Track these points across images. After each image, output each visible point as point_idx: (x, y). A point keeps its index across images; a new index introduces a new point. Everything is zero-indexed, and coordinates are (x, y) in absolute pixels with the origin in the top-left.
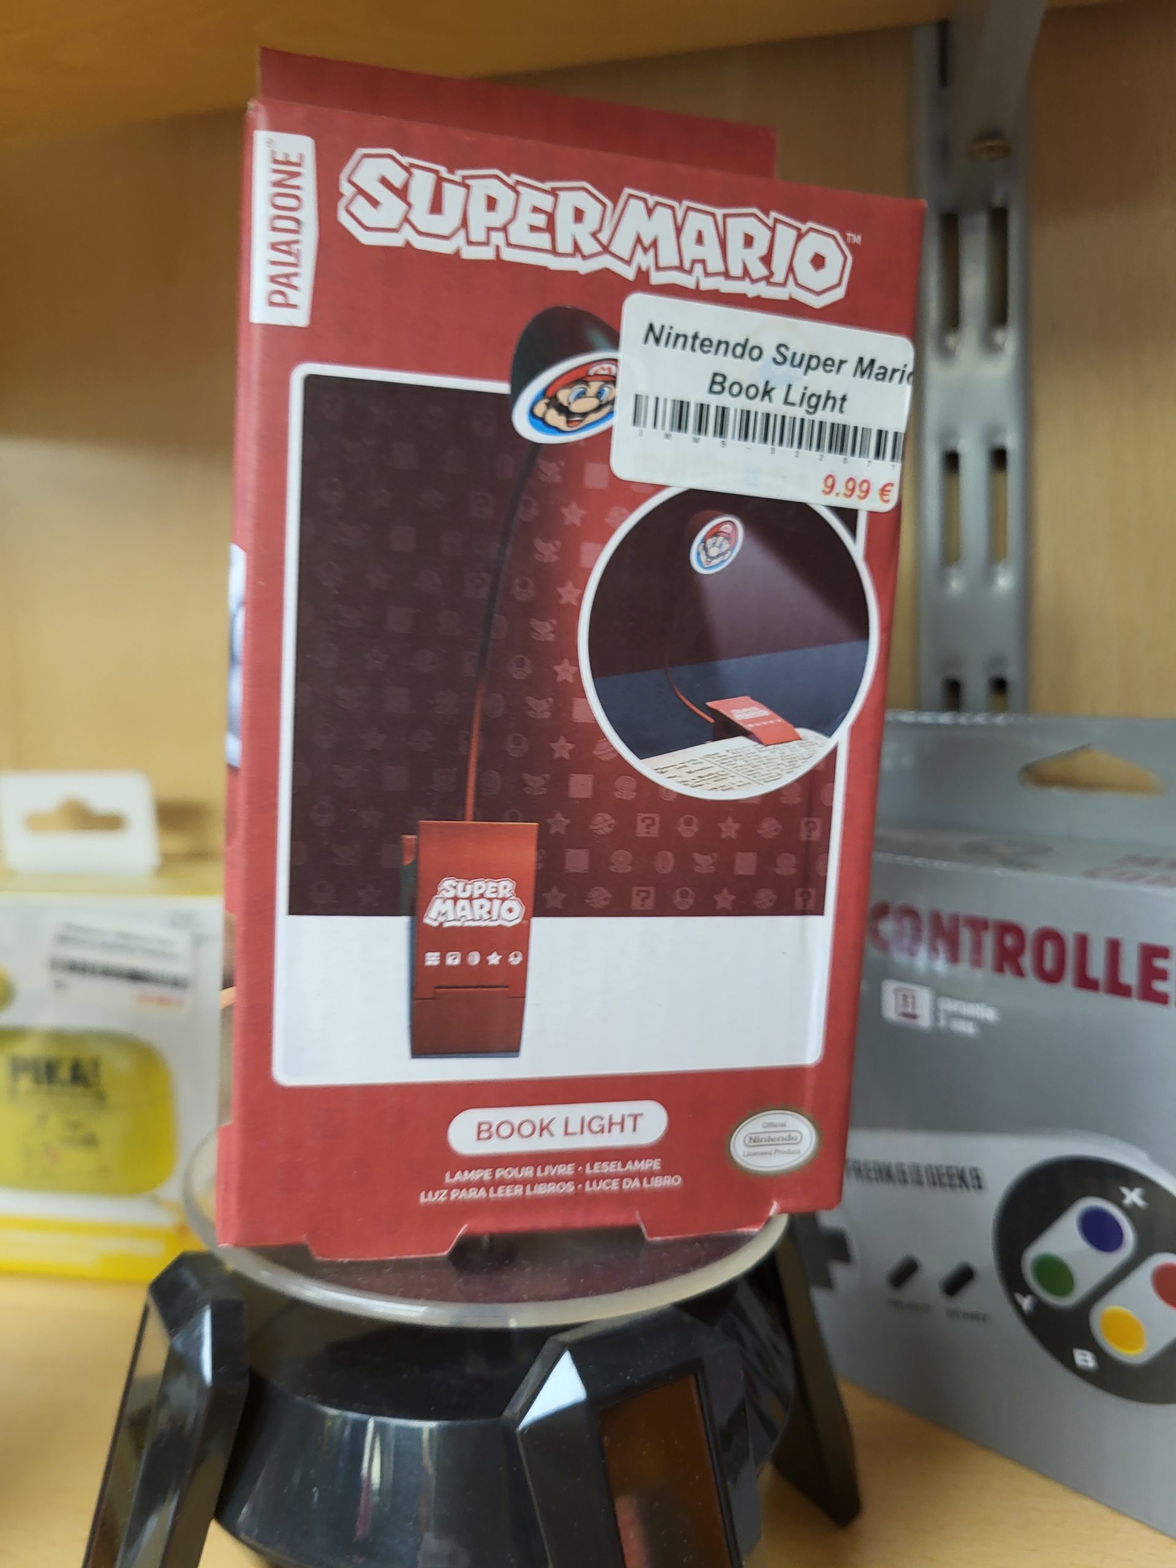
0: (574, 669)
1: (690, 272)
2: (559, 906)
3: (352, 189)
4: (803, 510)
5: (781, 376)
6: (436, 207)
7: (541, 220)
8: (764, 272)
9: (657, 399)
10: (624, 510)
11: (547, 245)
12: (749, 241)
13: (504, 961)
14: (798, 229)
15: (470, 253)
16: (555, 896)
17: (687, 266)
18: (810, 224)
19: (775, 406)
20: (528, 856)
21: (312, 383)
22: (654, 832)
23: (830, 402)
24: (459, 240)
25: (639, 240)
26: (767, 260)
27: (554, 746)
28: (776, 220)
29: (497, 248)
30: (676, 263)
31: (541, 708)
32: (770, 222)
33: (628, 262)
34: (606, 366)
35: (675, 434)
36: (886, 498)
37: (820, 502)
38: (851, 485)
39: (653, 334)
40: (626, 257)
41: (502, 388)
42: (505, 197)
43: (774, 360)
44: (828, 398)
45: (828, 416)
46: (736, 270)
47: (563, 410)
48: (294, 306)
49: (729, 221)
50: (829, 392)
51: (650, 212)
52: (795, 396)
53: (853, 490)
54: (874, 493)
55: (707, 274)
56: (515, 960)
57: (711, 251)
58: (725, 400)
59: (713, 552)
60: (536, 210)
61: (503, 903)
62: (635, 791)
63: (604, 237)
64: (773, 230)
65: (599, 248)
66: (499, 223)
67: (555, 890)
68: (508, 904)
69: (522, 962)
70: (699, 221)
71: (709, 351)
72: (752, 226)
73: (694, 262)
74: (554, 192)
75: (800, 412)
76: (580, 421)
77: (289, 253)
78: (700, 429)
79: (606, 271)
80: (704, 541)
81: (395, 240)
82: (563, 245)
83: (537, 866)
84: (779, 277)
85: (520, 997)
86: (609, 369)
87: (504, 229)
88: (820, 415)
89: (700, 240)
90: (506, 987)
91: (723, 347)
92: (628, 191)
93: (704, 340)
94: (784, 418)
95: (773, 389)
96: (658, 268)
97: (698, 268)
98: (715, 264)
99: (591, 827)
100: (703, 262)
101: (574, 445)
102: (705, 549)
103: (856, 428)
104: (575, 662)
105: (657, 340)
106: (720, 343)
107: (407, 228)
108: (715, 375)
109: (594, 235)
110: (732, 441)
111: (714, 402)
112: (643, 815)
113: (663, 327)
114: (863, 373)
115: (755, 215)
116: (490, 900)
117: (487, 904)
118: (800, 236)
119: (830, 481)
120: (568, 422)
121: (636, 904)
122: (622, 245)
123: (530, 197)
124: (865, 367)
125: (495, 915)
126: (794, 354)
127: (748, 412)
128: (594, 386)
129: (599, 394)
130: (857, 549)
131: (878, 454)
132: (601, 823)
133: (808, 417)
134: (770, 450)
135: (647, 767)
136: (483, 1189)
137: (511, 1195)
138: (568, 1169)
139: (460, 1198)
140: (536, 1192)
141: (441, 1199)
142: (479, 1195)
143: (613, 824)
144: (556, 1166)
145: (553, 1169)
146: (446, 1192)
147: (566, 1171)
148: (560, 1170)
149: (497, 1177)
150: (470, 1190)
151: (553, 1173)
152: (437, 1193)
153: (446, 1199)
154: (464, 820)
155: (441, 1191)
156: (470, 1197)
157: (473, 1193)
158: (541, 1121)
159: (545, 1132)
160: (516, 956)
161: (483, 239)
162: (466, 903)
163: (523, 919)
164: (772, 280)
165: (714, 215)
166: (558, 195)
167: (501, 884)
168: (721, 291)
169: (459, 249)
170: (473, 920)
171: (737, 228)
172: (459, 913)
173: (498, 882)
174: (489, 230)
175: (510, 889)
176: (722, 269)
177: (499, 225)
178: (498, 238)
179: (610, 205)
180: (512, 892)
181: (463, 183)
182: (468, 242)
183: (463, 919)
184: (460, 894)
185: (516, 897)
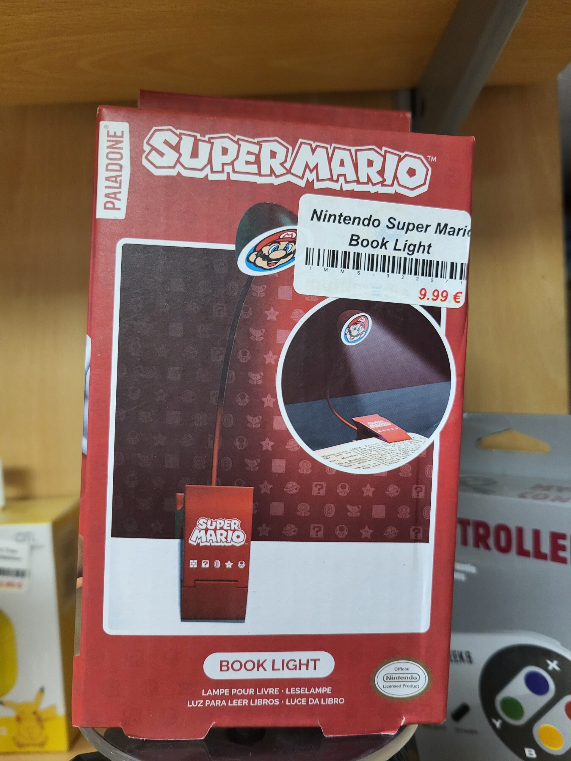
0: (274, 400)
1: (337, 181)
2: (267, 535)
3: (150, 148)
4: (408, 307)
5: (391, 235)
6: (195, 154)
7: (252, 158)
8: (380, 179)
9: (319, 250)
10: (301, 311)
11: (257, 172)
12: (370, 163)
13: (235, 565)
14: (400, 156)
15: (212, 177)
16: (264, 529)
17: (335, 178)
18: (406, 153)
19: (389, 252)
20: (249, 506)
21: (126, 247)
22: (323, 492)
23: (422, 248)
24: (208, 170)
25: (307, 166)
26: (381, 173)
27: (263, 443)
28: (386, 152)
29: (228, 174)
30: (329, 177)
31: (255, 422)
32: (383, 153)
33: (302, 178)
34: (289, 233)
35: (330, 268)
36: (457, 300)
37: (417, 303)
38: (436, 294)
39: (316, 215)
40: (301, 175)
41: (232, 247)
42: (232, 148)
43: (387, 226)
44: (420, 246)
45: (420, 256)
46: (363, 179)
47: (265, 258)
48: (119, 209)
49: (358, 153)
50: (421, 242)
51: (313, 151)
52: (400, 246)
53: (438, 296)
54: (450, 298)
55: (346, 182)
56: (241, 566)
57: (349, 170)
58: (359, 249)
59: (354, 333)
60: (249, 153)
61: (233, 533)
62: (310, 469)
63: (288, 165)
64: (384, 157)
65: (285, 171)
66: (229, 161)
67: (264, 526)
68: (236, 533)
69: (245, 567)
70: (342, 154)
71: (349, 223)
72: (372, 155)
73: (339, 176)
74: (259, 144)
75: (403, 254)
76: (276, 263)
77: (116, 181)
78: (345, 265)
79: (289, 182)
80: (349, 327)
81: (173, 173)
82: (265, 170)
83: (253, 512)
84: (389, 181)
85: (246, 588)
86: (292, 234)
87: (232, 163)
88: (415, 256)
89: (342, 164)
90: (236, 581)
91: (357, 220)
92: (300, 140)
93: (346, 217)
94: (394, 258)
95: (387, 242)
96: (318, 180)
97: (342, 179)
98: (352, 176)
99: (285, 490)
100: (345, 176)
101: (273, 276)
102: (350, 331)
103: (438, 262)
104: (275, 396)
105: (319, 219)
106: (355, 218)
107: (178, 165)
108: (353, 235)
109: (282, 164)
110: (364, 272)
111: (353, 250)
112: (315, 483)
113: (322, 211)
114: (440, 232)
115: (374, 149)
116: (227, 531)
117: (225, 533)
118: (400, 159)
119: (423, 292)
120: (268, 264)
121: (313, 534)
122: (298, 169)
123: (246, 147)
124: (441, 229)
125: (229, 539)
126: (399, 223)
127: (373, 255)
128: (283, 244)
129: (285, 249)
130: (441, 330)
131: (451, 277)
132: (291, 488)
133: (408, 257)
134: (387, 276)
135: (318, 455)
136: (224, 701)
137: (242, 705)
138: (276, 691)
139: (211, 705)
140: (256, 704)
141: (199, 705)
142: (222, 705)
143: (298, 487)
144: (268, 689)
145: (266, 690)
146: (202, 701)
147: (274, 692)
148: (270, 692)
149: (233, 694)
150: (217, 701)
151: (266, 693)
152: (197, 701)
153: (202, 705)
154: (211, 485)
155: (199, 701)
156: (217, 705)
157: (218, 703)
158: (259, 661)
159: (261, 668)
160: (242, 563)
161: (220, 169)
162: (213, 532)
163: (245, 542)
164: (384, 183)
165: (350, 151)
166: (262, 145)
167: (233, 522)
168: (355, 191)
169: (207, 175)
170: (217, 542)
171: (363, 157)
172: (209, 538)
173: (231, 521)
174: (223, 165)
175: (237, 524)
176: (355, 179)
177: (229, 162)
178: (228, 169)
179: (291, 148)
180: (239, 526)
181: (209, 141)
182: (212, 172)
183: (211, 541)
184: (209, 527)
185: (241, 529)
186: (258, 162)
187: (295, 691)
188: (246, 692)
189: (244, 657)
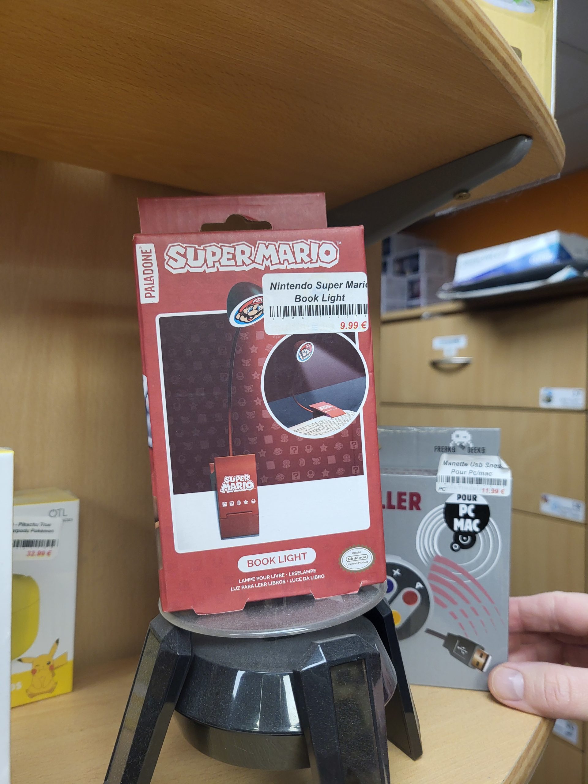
0: (261, 400)
1: (283, 264)
2: (267, 482)
3: (169, 258)
4: (334, 336)
5: (320, 292)
6: (196, 258)
7: (231, 256)
8: (309, 260)
9: (277, 307)
10: (271, 345)
11: (234, 264)
12: (302, 251)
13: (250, 502)
14: (319, 244)
15: (208, 271)
16: (264, 478)
17: (282, 262)
18: (323, 241)
19: (320, 303)
20: (253, 466)
21: (161, 319)
22: (297, 452)
23: (339, 298)
24: (205, 267)
25: (264, 257)
26: (309, 255)
27: (258, 427)
28: (311, 242)
29: (217, 267)
31: (251, 415)
32: (309, 243)
33: (262, 265)
34: (258, 299)
35: (285, 317)
36: (364, 327)
37: (339, 331)
38: (351, 324)
39: (273, 286)
40: (261, 263)
41: (225, 312)
42: (218, 251)
43: (317, 287)
44: (338, 297)
45: (338, 303)
46: (299, 260)
47: (246, 316)
48: (154, 297)
49: (294, 245)
50: (338, 295)
51: (267, 247)
52: (326, 298)
53: (352, 326)
54: (360, 326)
55: (289, 264)
56: (253, 502)
57: (290, 256)
58: (301, 303)
59: (304, 354)
60: (228, 253)
61: (246, 483)
62: (288, 439)
63: (252, 258)
64: (310, 246)
65: (251, 262)
67: (264, 476)
68: (248, 483)
69: (255, 503)
70: (283, 247)
71: (293, 288)
72: (302, 245)
73: (284, 261)
74: (234, 247)
75: (328, 303)
76: (253, 318)
77: (150, 280)
78: (294, 314)
79: (255, 268)
80: (300, 351)
81: (184, 271)
83: (257, 469)
84: (314, 260)
85: (257, 515)
86: (260, 300)
87: (219, 261)
88: (336, 303)
89: (285, 253)
90: (252, 512)
91: (298, 286)
92: (258, 242)
93: (291, 285)
94: (323, 306)
95: (318, 297)
96: (272, 265)
97: (286, 262)
98: (292, 260)
99: (274, 453)
100: (287, 260)
101: (251, 326)
102: (301, 354)
103: (350, 305)
104: (261, 397)
105: (275, 288)
106: (297, 285)
107: (187, 266)
108: (296, 296)
109: (249, 258)
110: (306, 317)
111: (297, 304)
112: (292, 447)
113: (276, 283)
114: (349, 287)
115: (303, 242)
116: (242, 482)
117: (241, 484)
118: (320, 246)
119: (343, 324)
120: (248, 319)
121: (294, 478)
122: (259, 259)
123: (226, 250)
124: (350, 285)
125: (244, 487)
126: (324, 284)
127: (310, 306)
128: (255, 306)
129: (257, 309)
130: (356, 346)
131: (359, 313)
132: (277, 452)
133: (331, 304)
134: (320, 317)
135: (291, 430)
136: (252, 585)
137: (263, 586)
138: (283, 575)
139: (245, 588)
140: (272, 584)
141: (238, 589)
142: (251, 587)
143: (281, 451)
144: (278, 574)
145: (277, 575)
146: (239, 587)
147: (282, 576)
148: (279, 576)
149: (257, 580)
150: (248, 585)
151: (277, 577)
152: (236, 587)
153: (240, 589)
154: (230, 456)
155: (238, 587)
156: (248, 588)
157: (249, 586)
158: (270, 558)
159: (272, 562)
160: (253, 500)
161: (212, 265)
162: (234, 484)
163: (254, 488)
164: (312, 262)
165: (289, 244)
166: (235, 247)
167: (245, 476)
168: (295, 268)
169: (205, 270)
170: (237, 489)
171: (297, 247)
172: (232, 488)
173: (244, 476)
174: (214, 262)
175: (248, 477)
176: (295, 261)
177: (217, 260)
178: (217, 264)
179: (253, 247)
180: (249, 479)
181: (204, 249)
182: (208, 267)
183: (233, 490)
184: (231, 481)
185: (251, 480)
186: (234, 258)
187: (294, 574)
188: (265, 578)
189: (261, 556)
